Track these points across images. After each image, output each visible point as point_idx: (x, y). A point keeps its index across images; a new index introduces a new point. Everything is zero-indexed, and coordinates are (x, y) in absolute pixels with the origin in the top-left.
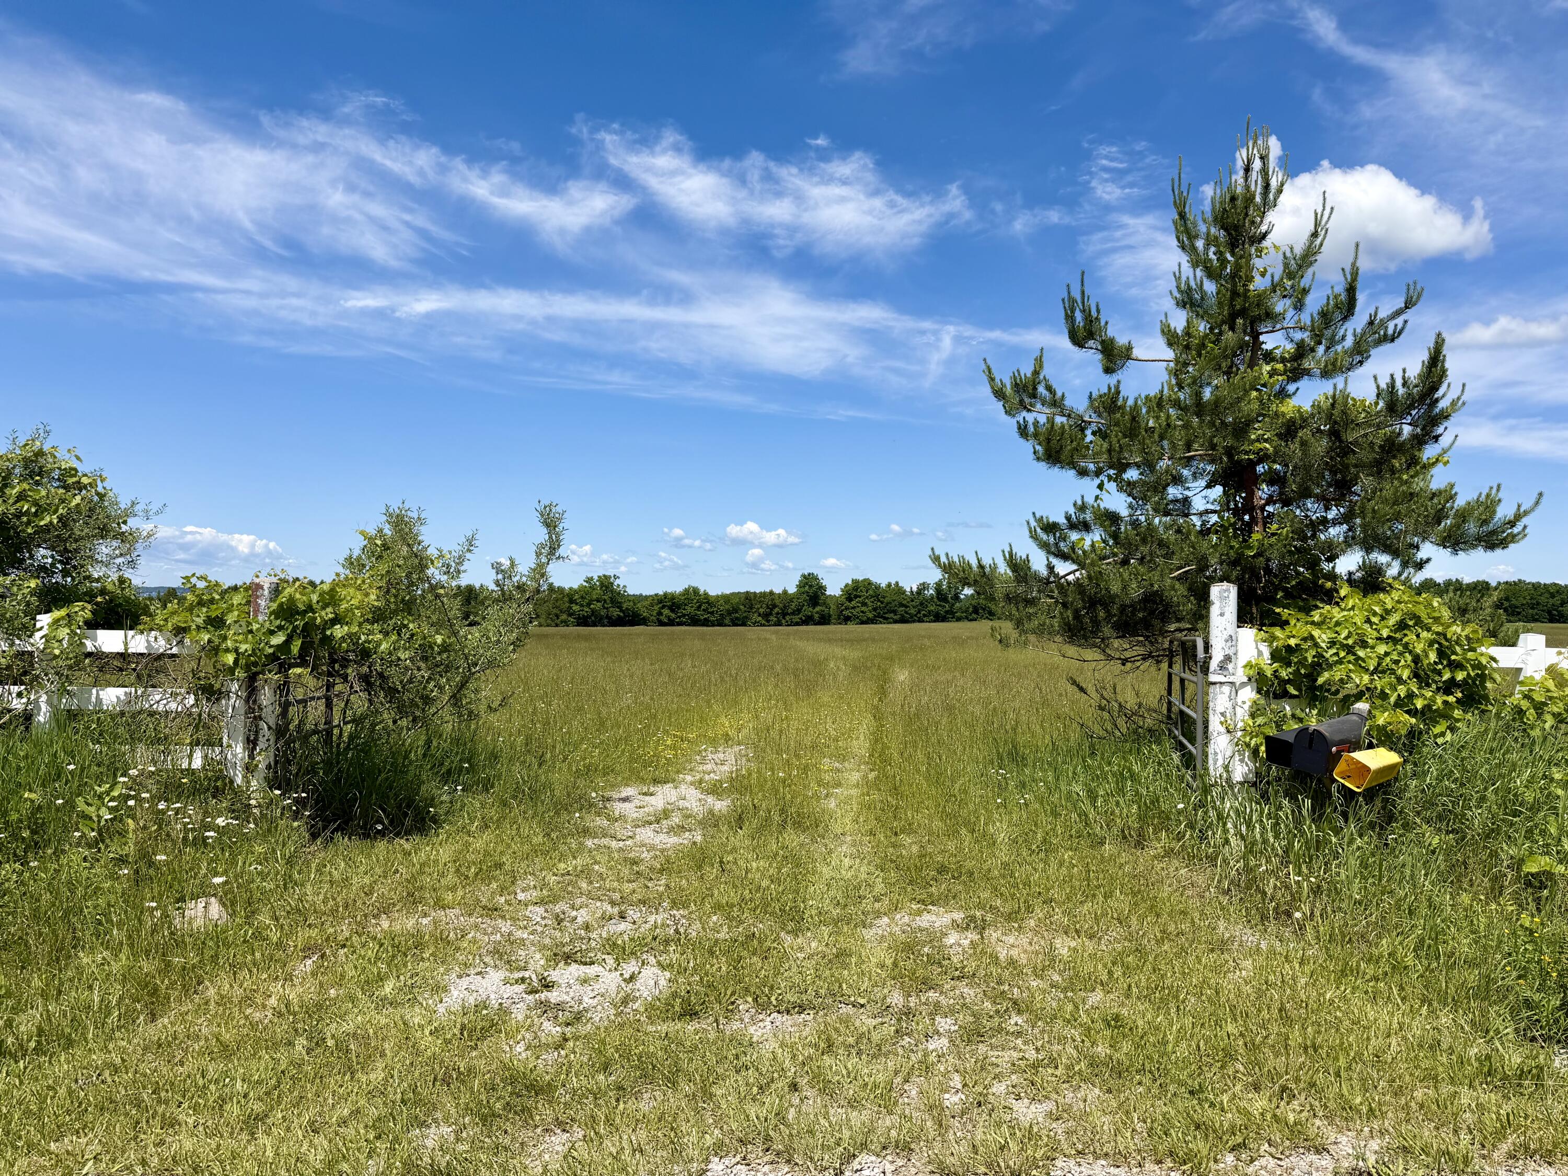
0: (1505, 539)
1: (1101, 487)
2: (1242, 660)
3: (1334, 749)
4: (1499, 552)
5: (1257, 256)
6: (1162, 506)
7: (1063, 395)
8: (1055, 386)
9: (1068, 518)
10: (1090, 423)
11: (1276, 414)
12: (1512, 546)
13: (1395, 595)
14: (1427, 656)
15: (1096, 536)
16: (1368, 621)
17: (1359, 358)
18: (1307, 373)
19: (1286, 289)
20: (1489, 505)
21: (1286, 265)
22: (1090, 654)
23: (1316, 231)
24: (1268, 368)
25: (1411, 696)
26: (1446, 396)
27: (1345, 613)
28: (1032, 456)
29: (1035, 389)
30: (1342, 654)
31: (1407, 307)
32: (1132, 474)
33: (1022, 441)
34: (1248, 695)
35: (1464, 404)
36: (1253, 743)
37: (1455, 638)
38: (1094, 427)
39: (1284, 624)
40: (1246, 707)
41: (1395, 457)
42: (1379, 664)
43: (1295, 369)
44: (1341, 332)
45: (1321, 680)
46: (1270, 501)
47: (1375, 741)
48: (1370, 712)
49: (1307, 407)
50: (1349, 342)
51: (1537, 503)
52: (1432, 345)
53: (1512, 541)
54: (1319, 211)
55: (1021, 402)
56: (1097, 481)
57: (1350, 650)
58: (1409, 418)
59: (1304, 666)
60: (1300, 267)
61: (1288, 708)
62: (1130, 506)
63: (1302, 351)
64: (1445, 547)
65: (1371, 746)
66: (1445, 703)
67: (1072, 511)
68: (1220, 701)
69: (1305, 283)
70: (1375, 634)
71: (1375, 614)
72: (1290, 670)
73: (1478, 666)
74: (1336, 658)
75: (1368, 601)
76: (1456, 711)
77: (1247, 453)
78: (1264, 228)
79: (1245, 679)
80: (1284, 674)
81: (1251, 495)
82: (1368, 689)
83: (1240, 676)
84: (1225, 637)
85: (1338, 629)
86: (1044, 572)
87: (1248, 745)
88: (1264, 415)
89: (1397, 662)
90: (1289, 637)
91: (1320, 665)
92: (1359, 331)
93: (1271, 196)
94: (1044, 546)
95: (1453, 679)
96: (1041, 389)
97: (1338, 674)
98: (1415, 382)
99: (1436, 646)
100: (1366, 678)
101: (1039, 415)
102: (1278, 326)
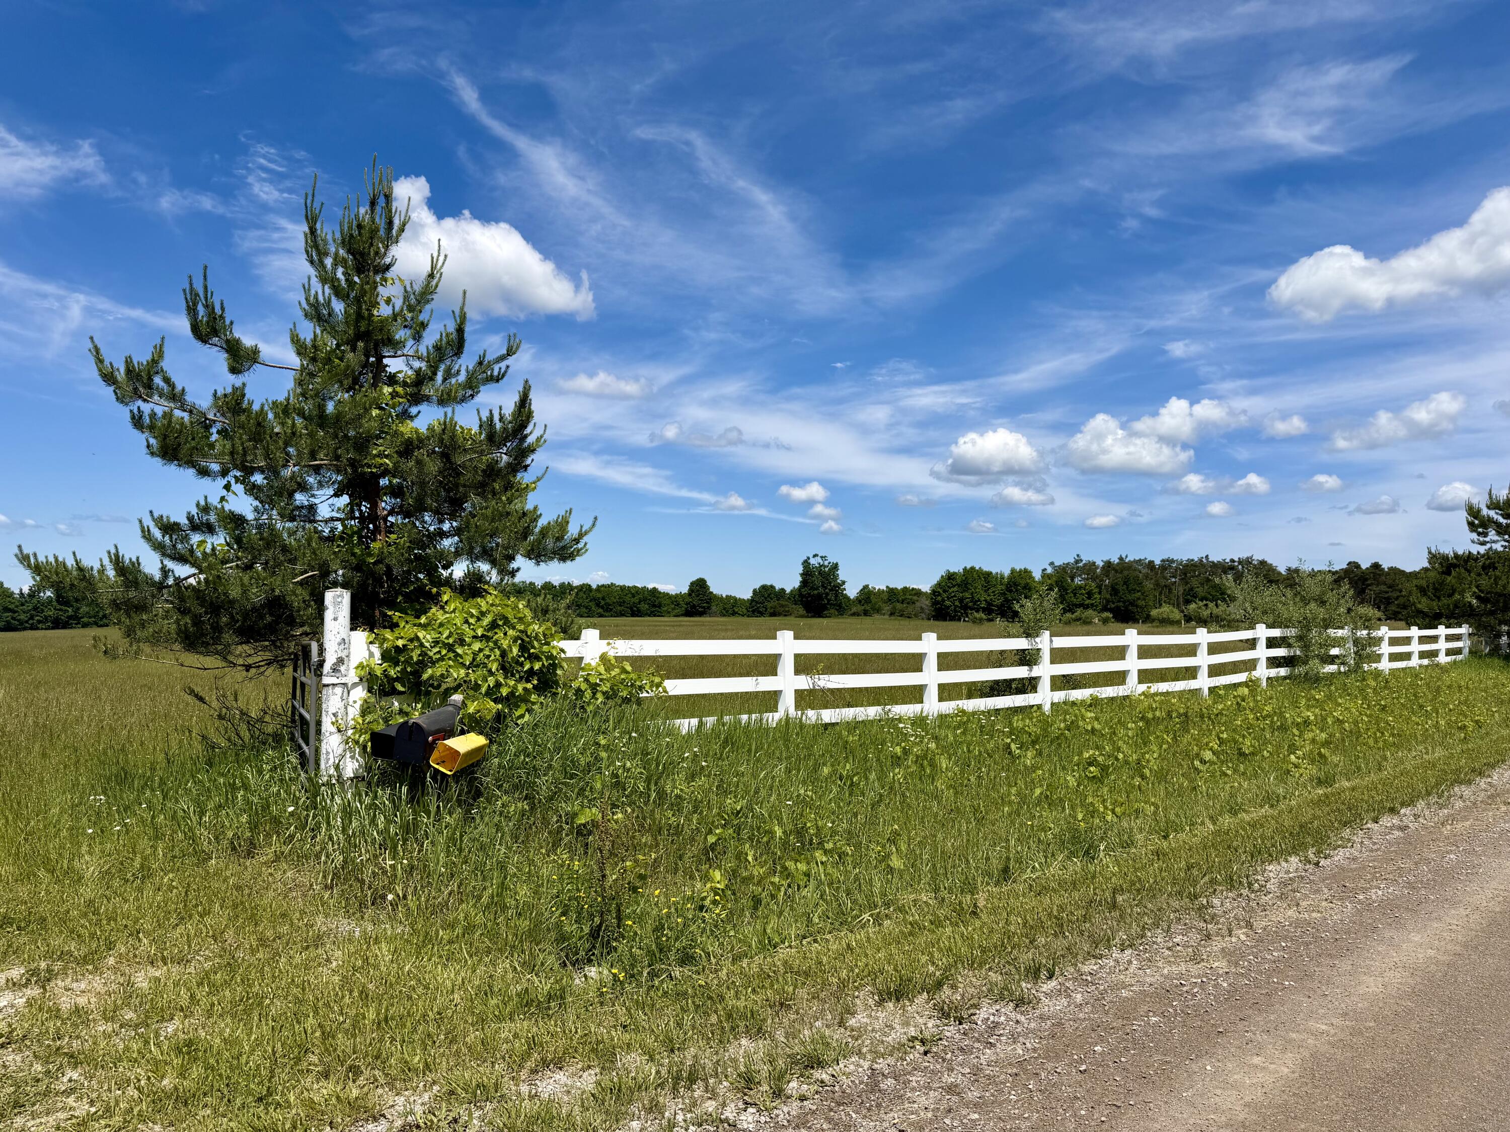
0: (572, 553)
1: (227, 487)
2: (354, 661)
3: (430, 738)
4: (569, 563)
5: (382, 285)
6: (288, 512)
7: (183, 390)
8: (174, 379)
9: (190, 518)
10: (215, 421)
11: (396, 432)
12: (578, 558)
13: (490, 599)
14: (511, 650)
15: (219, 540)
16: (466, 622)
17: (470, 392)
18: (427, 399)
19: (406, 320)
20: (562, 524)
21: (406, 298)
22: (210, 661)
23: (433, 273)
24: (390, 390)
25: (498, 685)
26: (533, 434)
27: (448, 615)
28: (145, 450)
29: (150, 379)
30: (444, 652)
31: (508, 355)
32: (258, 478)
33: (136, 432)
34: (359, 694)
35: (545, 441)
36: (362, 739)
37: (534, 634)
38: (219, 426)
39: (393, 626)
40: (358, 706)
41: (494, 481)
42: (474, 659)
43: (415, 394)
44: (457, 367)
45: (425, 676)
46: (391, 512)
47: (466, 728)
48: (463, 702)
49: (423, 430)
50: (462, 378)
51: (594, 525)
52: (521, 390)
53: (578, 555)
54: (435, 255)
55: (136, 390)
56: (222, 482)
57: (450, 648)
58: (505, 448)
59: (411, 665)
60: (419, 302)
61: (396, 704)
62: (256, 510)
63: (420, 379)
64: (530, 559)
65: (463, 732)
66: (525, 689)
67: (194, 511)
68: (333, 702)
69: (423, 317)
70: (472, 633)
71: (472, 616)
72: (398, 669)
73: (550, 657)
74: (438, 656)
75: (467, 604)
76: (533, 696)
77: (369, 466)
78: (388, 260)
79: (357, 680)
80: (392, 673)
81: (374, 506)
82: (465, 682)
83: (352, 677)
84: (339, 640)
85: (441, 630)
86: (157, 576)
87: (357, 742)
88: (386, 433)
89: (488, 657)
90: (397, 638)
91: (425, 662)
92: (471, 368)
93: (394, 232)
94: (158, 547)
95: (532, 668)
96: (158, 380)
97: (439, 670)
98: (509, 418)
99: (519, 641)
100: (462, 672)
101: (155, 406)
102: (399, 353)
